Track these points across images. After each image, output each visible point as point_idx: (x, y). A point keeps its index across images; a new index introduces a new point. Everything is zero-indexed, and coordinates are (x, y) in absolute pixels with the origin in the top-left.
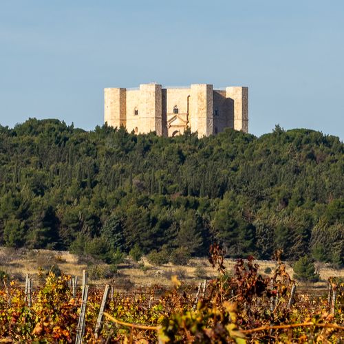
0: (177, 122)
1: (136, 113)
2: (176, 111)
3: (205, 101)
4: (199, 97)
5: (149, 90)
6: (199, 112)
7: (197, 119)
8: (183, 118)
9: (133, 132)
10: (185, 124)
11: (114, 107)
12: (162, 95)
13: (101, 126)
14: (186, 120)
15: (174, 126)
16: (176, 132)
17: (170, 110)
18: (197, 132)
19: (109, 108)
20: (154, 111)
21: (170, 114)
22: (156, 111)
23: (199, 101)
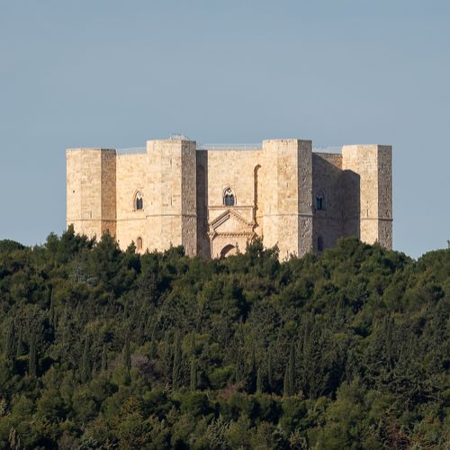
0: (230, 225)
1: (139, 205)
2: (229, 200)
3: (295, 177)
4: (280, 169)
5: (167, 154)
6: (279, 202)
7: (276, 219)
8: (244, 216)
9: (132, 248)
10: (250, 230)
11: (88, 192)
12: (197, 165)
13: (60, 235)
14: (250, 220)
15: (225, 235)
16: (229, 247)
17: (215, 198)
18: (276, 248)
19: (78, 194)
20: (179, 200)
21: (214, 208)
22: (183, 199)
23: (282, 177)
